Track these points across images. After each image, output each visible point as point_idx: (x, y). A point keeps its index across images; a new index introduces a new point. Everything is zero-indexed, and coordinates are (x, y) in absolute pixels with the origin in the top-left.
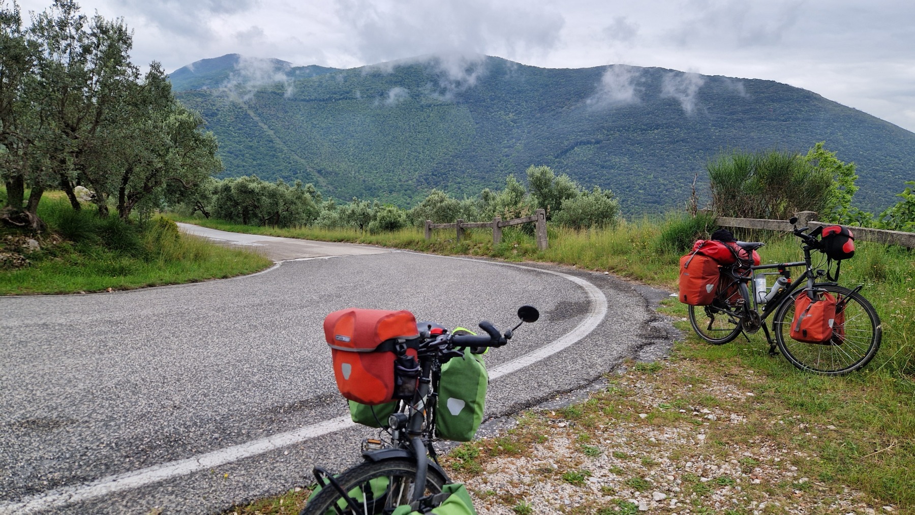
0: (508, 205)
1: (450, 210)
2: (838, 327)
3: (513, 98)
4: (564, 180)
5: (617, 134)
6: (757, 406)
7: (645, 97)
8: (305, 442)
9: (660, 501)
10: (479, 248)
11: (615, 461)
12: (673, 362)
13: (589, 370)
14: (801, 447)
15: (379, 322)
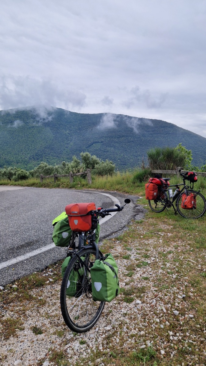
0: (74, 167)
1: (50, 170)
2: (195, 204)
3: (68, 125)
4: (94, 157)
5: (109, 139)
6: (175, 230)
7: (119, 126)
8: (30, 258)
9: (153, 260)
10: (64, 185)
11: (137, 251)
12: (146, 219)
13: (121, 224)
14: (189, 240)
15: (87, 206)
